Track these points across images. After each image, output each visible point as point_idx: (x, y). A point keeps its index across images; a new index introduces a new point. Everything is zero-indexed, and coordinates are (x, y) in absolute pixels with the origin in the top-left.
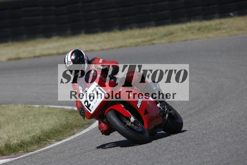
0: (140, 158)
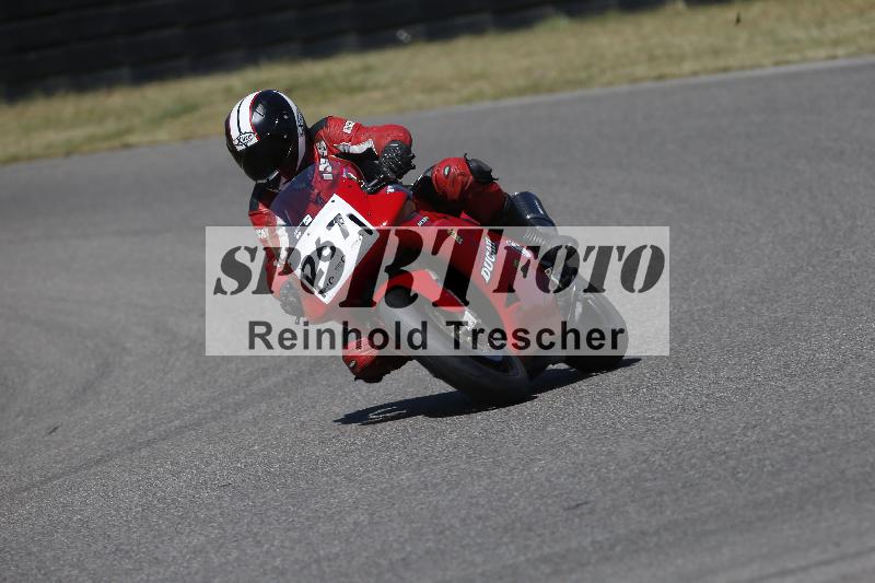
0: (94, 548)
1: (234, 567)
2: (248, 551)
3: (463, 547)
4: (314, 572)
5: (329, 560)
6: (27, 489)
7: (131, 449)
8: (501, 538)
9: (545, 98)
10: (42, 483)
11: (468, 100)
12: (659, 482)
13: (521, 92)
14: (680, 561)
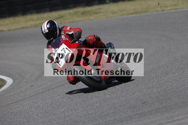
0: (40, 111)
1: (70, 116)
2: (74, 112)
3: (120, 111)
4: (88, 117)
5: (91, 114)
6: (26, 99)
7: (49, 90)
8: (128, 109)
9: (138, 15)
10: (29, 97)
11: (122, 15)
12: (162, 98)
13: (133, 14)
14: (167, 115)
